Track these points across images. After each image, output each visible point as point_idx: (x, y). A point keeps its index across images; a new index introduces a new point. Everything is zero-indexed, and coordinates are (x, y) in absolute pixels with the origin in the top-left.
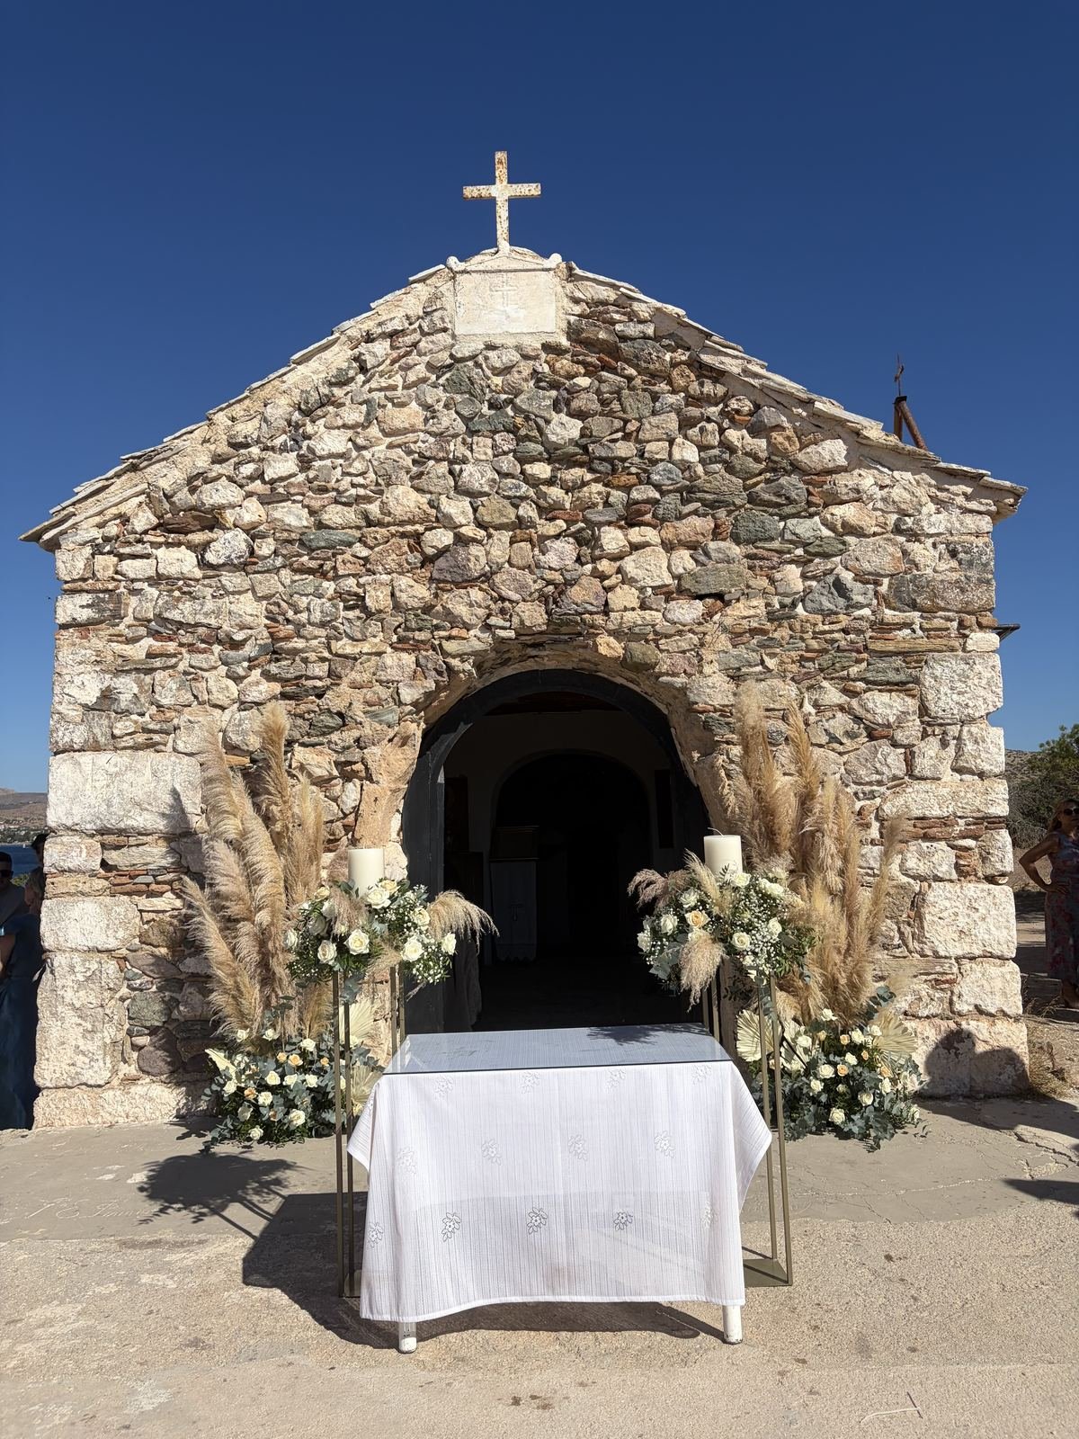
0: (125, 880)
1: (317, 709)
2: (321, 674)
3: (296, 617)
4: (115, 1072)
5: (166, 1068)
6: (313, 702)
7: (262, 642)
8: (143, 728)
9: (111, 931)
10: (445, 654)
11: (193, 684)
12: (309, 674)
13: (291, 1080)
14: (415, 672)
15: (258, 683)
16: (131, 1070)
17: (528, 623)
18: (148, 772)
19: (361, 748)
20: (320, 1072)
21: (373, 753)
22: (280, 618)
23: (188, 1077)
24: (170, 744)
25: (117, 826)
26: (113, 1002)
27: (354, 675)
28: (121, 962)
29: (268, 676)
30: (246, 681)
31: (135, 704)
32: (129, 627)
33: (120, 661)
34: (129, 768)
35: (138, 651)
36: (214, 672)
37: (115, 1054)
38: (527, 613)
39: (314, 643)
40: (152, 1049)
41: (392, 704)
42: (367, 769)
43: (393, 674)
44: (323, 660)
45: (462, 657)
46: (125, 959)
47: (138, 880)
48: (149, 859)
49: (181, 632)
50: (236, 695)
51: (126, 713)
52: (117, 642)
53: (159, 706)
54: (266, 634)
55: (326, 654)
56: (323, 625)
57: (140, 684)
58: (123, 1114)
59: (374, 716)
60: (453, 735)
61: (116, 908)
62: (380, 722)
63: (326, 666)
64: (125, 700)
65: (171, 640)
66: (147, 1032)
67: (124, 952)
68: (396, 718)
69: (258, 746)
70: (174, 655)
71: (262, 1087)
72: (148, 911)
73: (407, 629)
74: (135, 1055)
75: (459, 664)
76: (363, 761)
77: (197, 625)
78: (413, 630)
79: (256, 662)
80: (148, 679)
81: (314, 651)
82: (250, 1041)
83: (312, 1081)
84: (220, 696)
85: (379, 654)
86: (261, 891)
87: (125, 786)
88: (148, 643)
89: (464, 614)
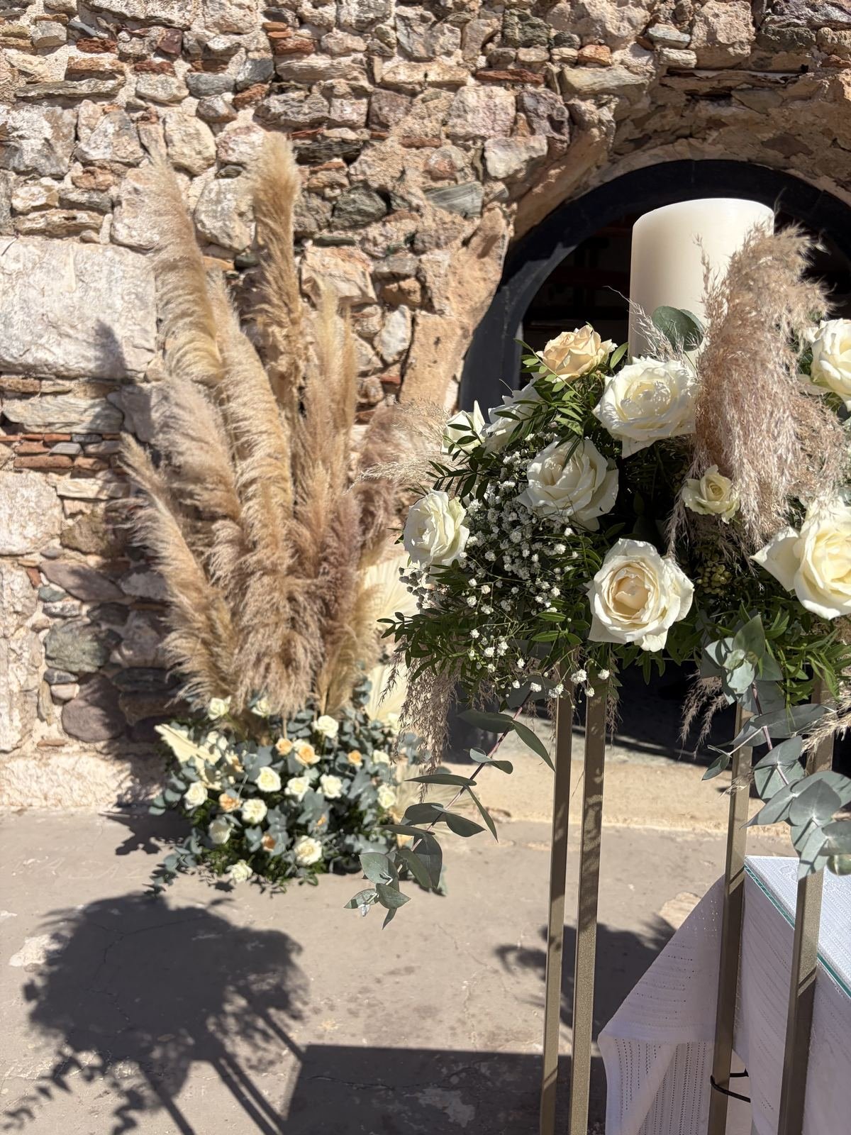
0: (36, 447)
1: (345, 181)
2: (355, 117)
3: (316, 12)
4: (27, 732)
5: (104, 733)
6: (339, 169)
7: (255, 55)
8: (61, 200)
9: (16, 526)
10: (568, 90)
11: (142, 126)
12: (335, 116)
13: (298, 787)
14: (515, 122)
15: (248, 129)
16: (53, 731)
17: (722, 38)
18: (69, 272)
19: (417, 252)
20: (347, 772)
21: (438, 261)
22: (289, 15)
23: (134, 748)
24: (105, 230)
25: (22, 360)
26: (22, 632)
27: (410, 123)
28: (33, 573)
29: (267, 120)
30: (228, 127)
31: (47, 157)
32: (36, 21)
33: (22, 82)
34: (38, 265)
35: (52, 68)
36: (177, 109)
37: (27, 707)
38: (723, 18)
39: (346, 60)
40: (82, 703)
41: (471, 178)
42: (424, 288)
43: (475, 123)
44: (358, 93)
45: (597, 95)
46: (39, 569)
47: (58, 448)
48: (73, 417)
49: (123, 35)
50: (212, 151)
51: (31, 173)
52: (18, 47)
53: (87, 163)
54: (263, 40)
55: (364, 83)
56: (361, 28)
57: (55, 124)
58: (39, 794)
59: (441, 196)
60: (545, 263)
61: (23, 491)
62: (451, 209)
63: (362, 105)
64: (30, 149)
65: (107, 49)
66: (73, 679)
67: (37, 558)
68: (478, 203)
69: (247, 242)
70: (111, 75)
71: (249, 791)
72: (74, 499)
73: (507, 41)
74: (57, 710)
75: (593, 108)
76: (419, 275)
77: (150, 22)
78: (516, 45)
79: (246, 94)
80: (68, 115)
81: (344, 76)
82: (232, 716)
83: (333, 786)
84: (186, 151)
85: (455, 86)
86: (249, 469)
87: (32, 294)
88: (69, 53)
89: (608, 16)
